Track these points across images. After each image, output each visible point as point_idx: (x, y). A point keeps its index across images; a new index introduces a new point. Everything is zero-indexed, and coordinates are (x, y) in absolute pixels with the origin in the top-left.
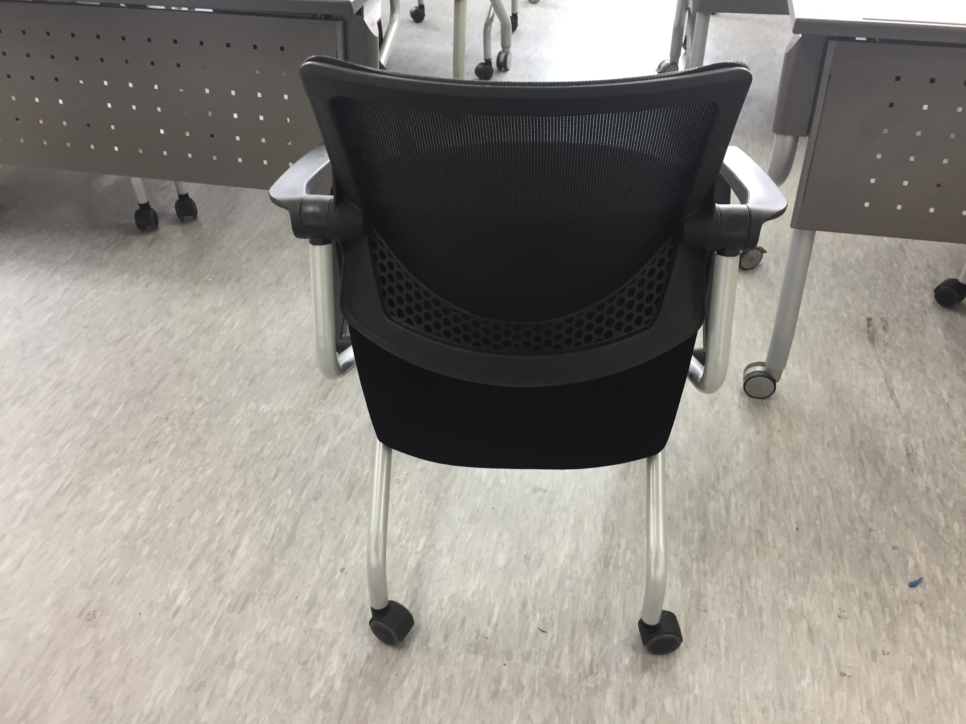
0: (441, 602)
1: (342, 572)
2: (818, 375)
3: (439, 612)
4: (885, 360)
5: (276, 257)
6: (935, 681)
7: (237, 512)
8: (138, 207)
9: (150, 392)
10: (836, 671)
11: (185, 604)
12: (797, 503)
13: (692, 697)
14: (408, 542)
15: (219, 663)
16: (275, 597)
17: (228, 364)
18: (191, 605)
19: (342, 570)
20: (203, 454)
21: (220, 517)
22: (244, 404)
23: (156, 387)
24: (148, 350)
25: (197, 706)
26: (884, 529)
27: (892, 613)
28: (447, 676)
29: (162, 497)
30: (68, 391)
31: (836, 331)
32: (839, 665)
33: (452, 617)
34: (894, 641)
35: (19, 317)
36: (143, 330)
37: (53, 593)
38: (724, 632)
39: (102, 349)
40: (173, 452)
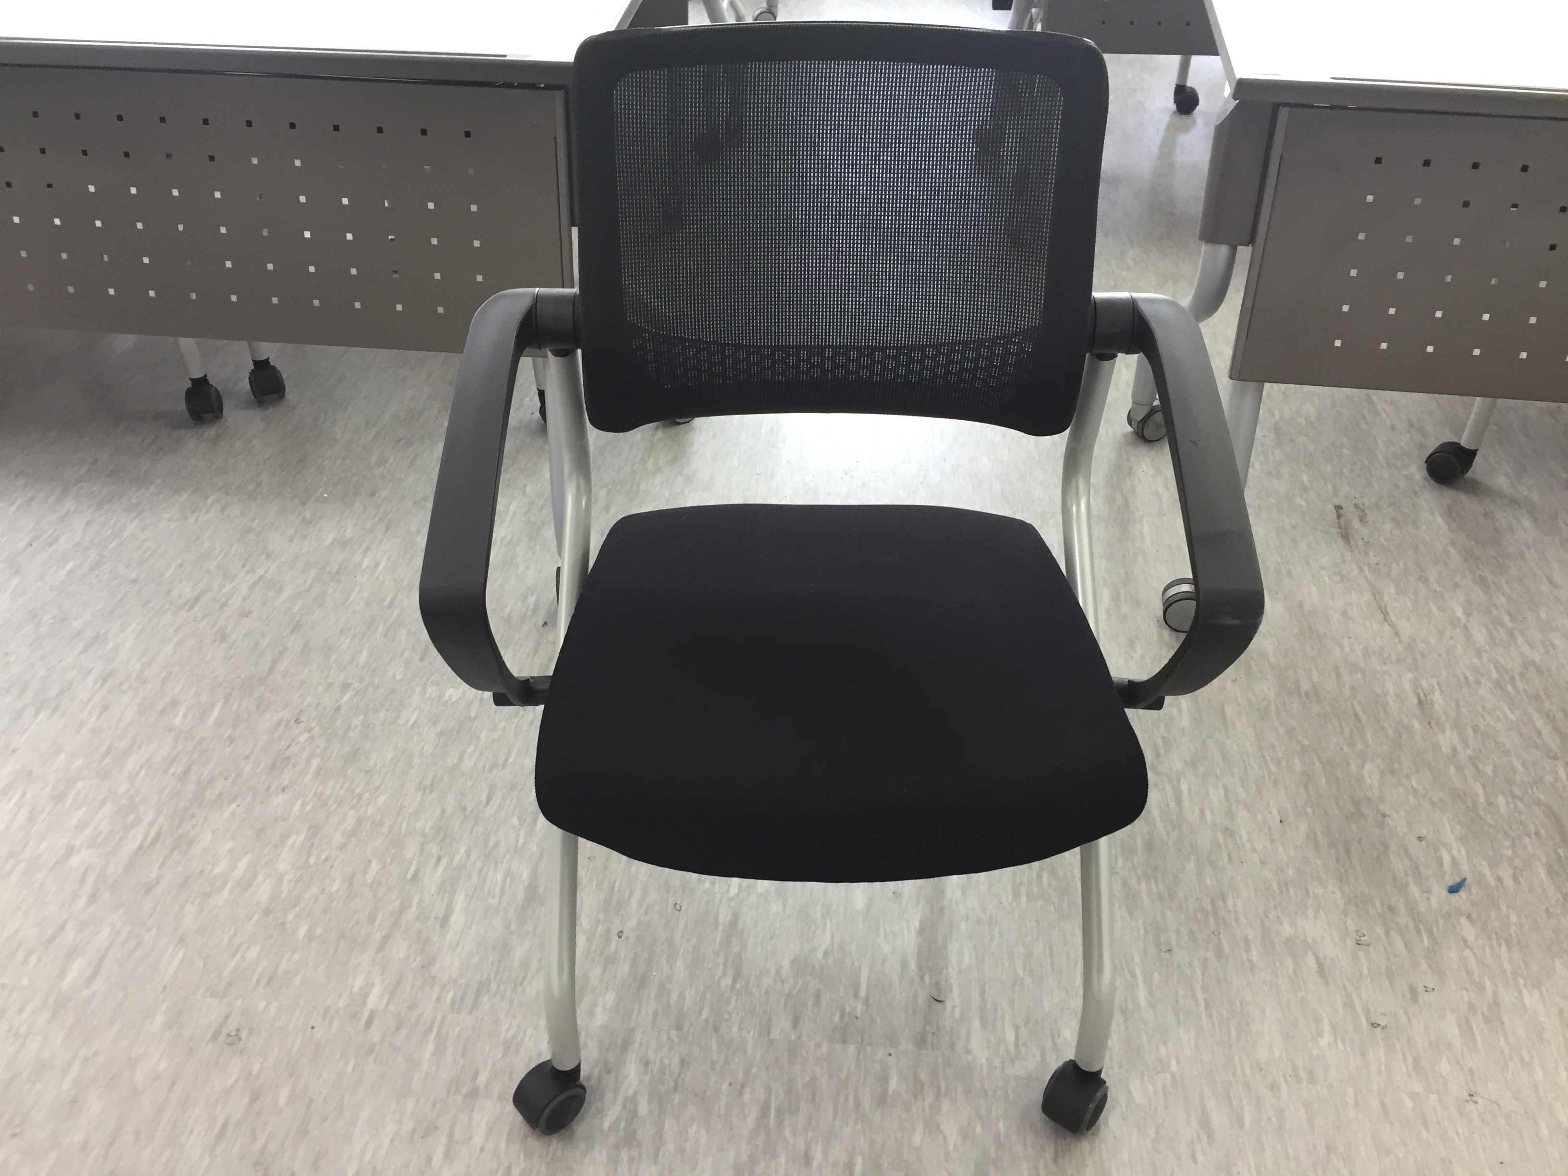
0: (778, 971)
1: (620, 937)
2: (1277, 593)
3: (779, 985)
4: (1369, 565)
5: (427, 453)
6: (1502, 1023)
7: (439, 859)
8: (189, 384)
9: (262, 681)
10: (1364, 1022)
11: (382, 1007)
12: (1275, 783)
13: (1168, 1076)
14: (713, 884)
15: (452, 1090)
16: (521, 984)
17: (380, 629)
18: (392, 1008)
19: (620, 934)
20: (367, 772)
21: (412, 869)
22: (418, 689)
23: (270, 671)
24: (245, 614)
25: (429, 1160)
26: (1402, 813)
27: (1430, 933)
28: (807, 1079)
29: (313, 845)
30: (125, 687)
31: (1294, 527)
32: (1367, 1012)
33: (800, 990)
34: (1438, 970)
35: (17, 572)
36: (231, 582)
37: (164, 1008)
38: (1200, 978)
39: (168, 617)
40: (318, 772)
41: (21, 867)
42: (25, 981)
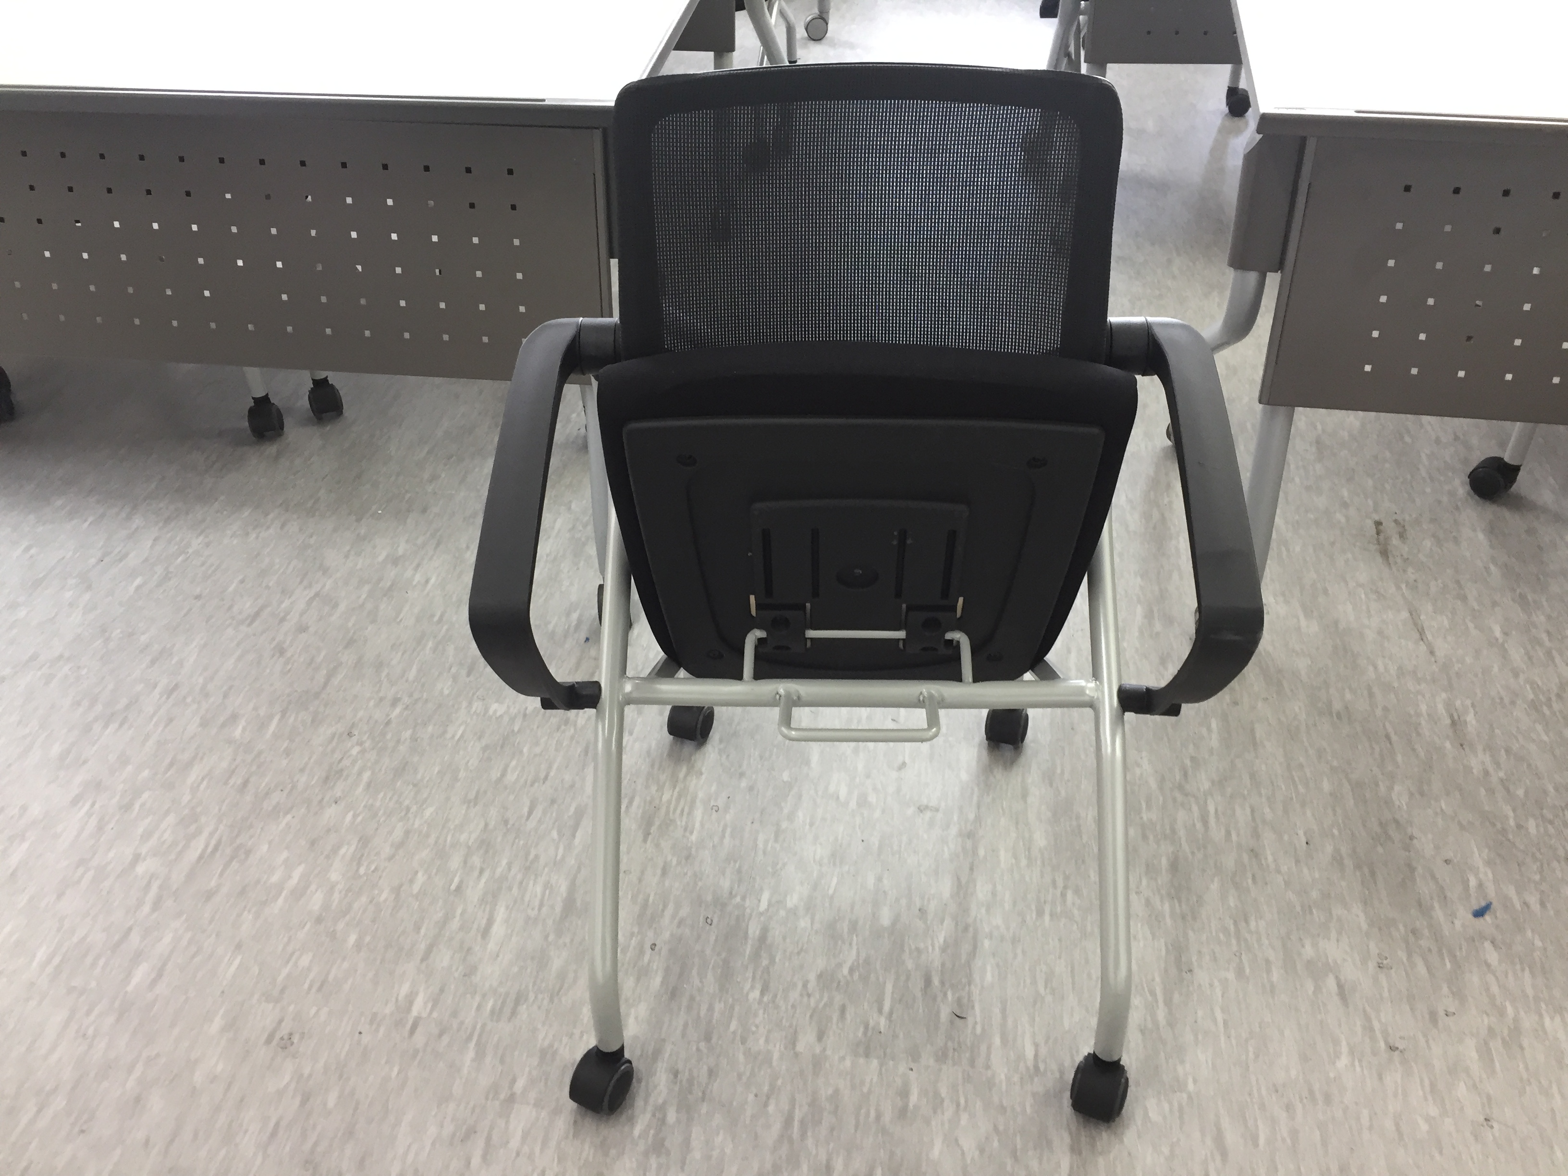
0: (805, 986)
1: (653, 950)
2: (1312, 612)
3: (805, 999)
4: (1407, 583)
5: (477, 470)
6: (1522, 1048)
7: (482, 871)
8: (251, 403)
9: (317, 695)
10: (1382, 1044)
11: (424, 1015)
12: (1303, 804)
13: (1185, 1096)
14: (743, 898)
15: (491, 1096)
17: (430, 644)
18: (435, 1015)
19: (653, 946)
20: (415, 785)
21: (456, 880)
22: (464, 704)
23: (325, 686)
24: (302, 629)
25: (468, 1163)
26: (1430, 836)
27: (1453, 957)
28: (830, 1091)
29: (362, 855)
30: (189, 700)
31: (1333, 544)
32: (1386, 1035)
33: (825, 1005)
34: (1459, 995)
35: (89, 588)
36: (290, 597)
37: (221, 1012)
38: (1220, 999)
39: (230, 631)
40: (369, 785)
41: (90, 874)
42: (93, 984)
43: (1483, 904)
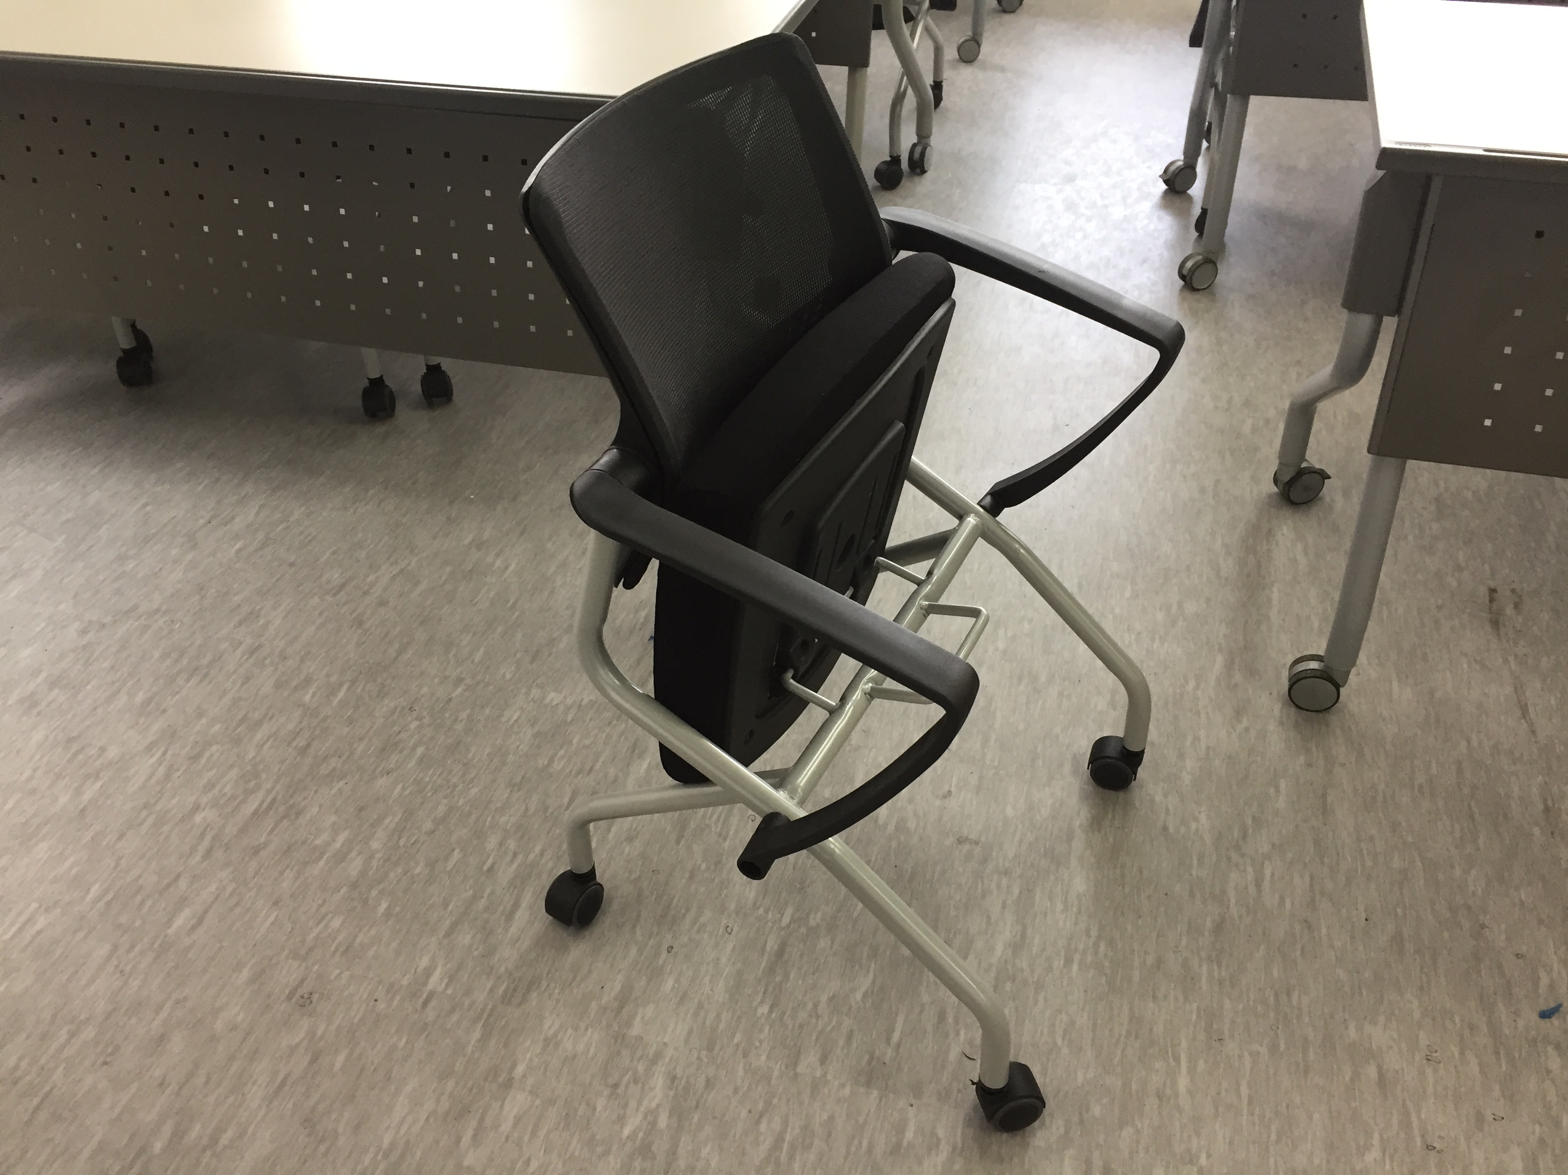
0: (816, 1006)
1: (668, 952)
3: (814, 1020)
4: (1516, 656)
7: (515, 855)
8: (366, 383)
9: (386, 668)
10: (1419, 1141)
11: (440, 990)
12: (1369, 878)
14: (767, 911)
15: (490, 1079)
16: (570, 984)
17: (500, 629)
18: (449, 992)
19: (670, 949)
20: (465, 765)
21: (490, 861)
22: (524, 690)
23: (395, 660)
24: (382, 603)
25: (458, 1141)
26: (1503, 926)
27: (1510, 1058)
28: (825, 1117)
29: (405, 828)
30: (268, 661)
32: (1424, 1133)
33: (833, 1028)
34: (1512, 1099)
35: (194, 547)
36: (376, 572)
37: (251, 963)
38: (1248, 1073)
39: (316, 600)
40: (421, 760)
41: (151, 820)
42: (138, 923)
43: (1552, 1005)
